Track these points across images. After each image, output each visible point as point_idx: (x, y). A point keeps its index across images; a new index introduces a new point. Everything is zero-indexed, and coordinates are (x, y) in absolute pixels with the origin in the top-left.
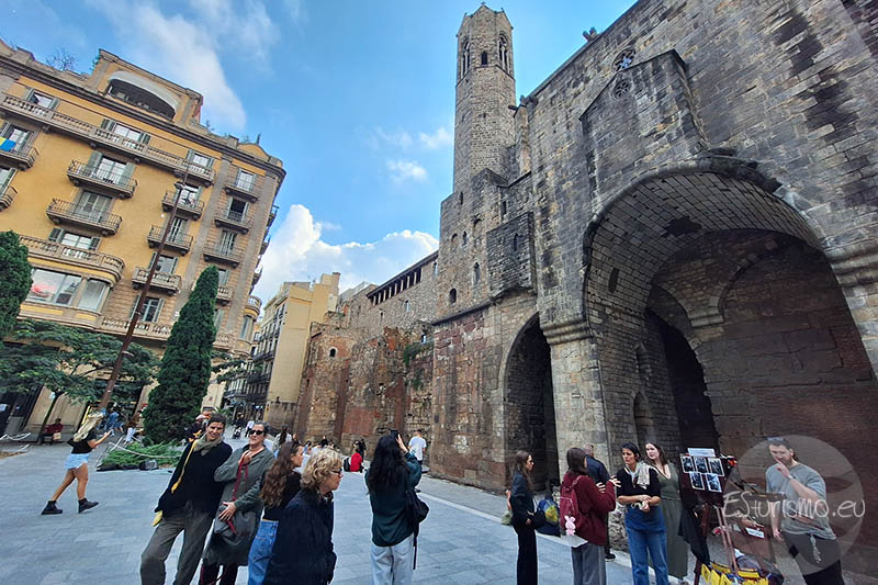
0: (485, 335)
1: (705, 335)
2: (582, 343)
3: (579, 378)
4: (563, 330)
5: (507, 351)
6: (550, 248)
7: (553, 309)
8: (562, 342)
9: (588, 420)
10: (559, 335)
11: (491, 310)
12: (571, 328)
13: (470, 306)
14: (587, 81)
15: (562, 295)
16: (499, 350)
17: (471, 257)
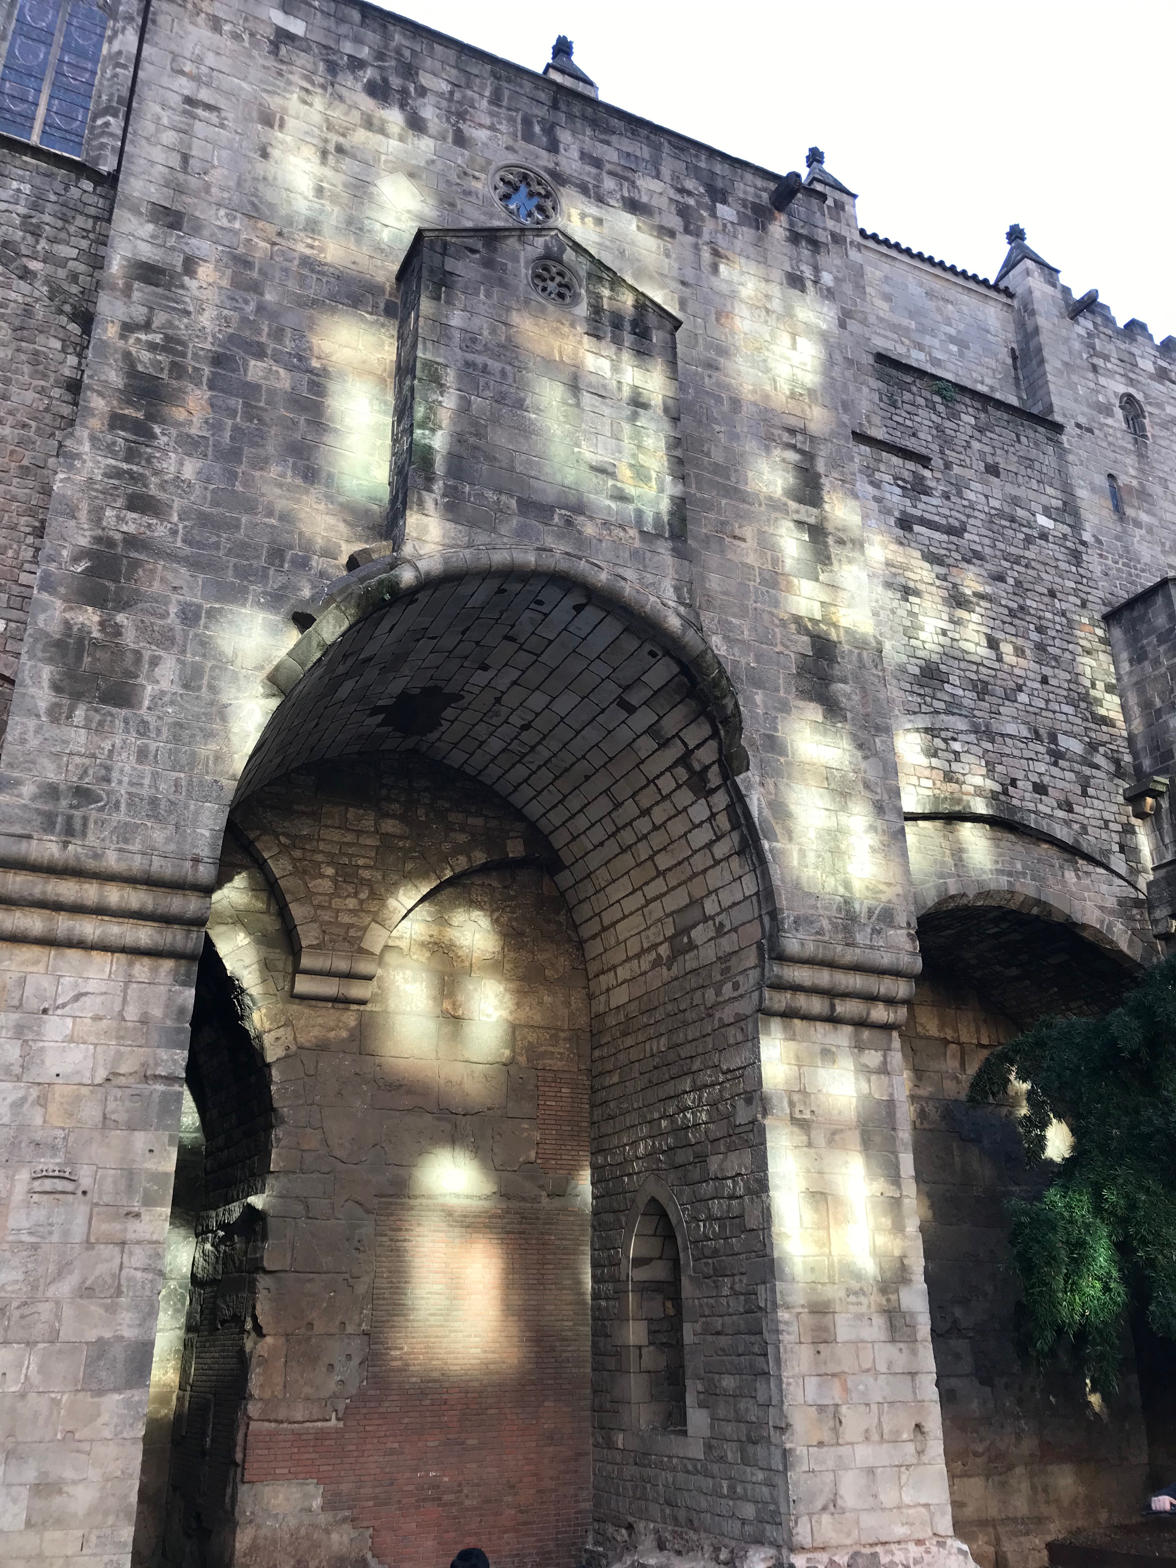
1: (313, 1028)
2: (142, 968)
3: (90, 1112)
4: (90, 892)
6: (131, 541)
7: (83, 795)
8: (48, 942)
9: (86, 1292)
10: (57, 907)
12: (136, 898)
14: (416, 126)
15: (142, 755)
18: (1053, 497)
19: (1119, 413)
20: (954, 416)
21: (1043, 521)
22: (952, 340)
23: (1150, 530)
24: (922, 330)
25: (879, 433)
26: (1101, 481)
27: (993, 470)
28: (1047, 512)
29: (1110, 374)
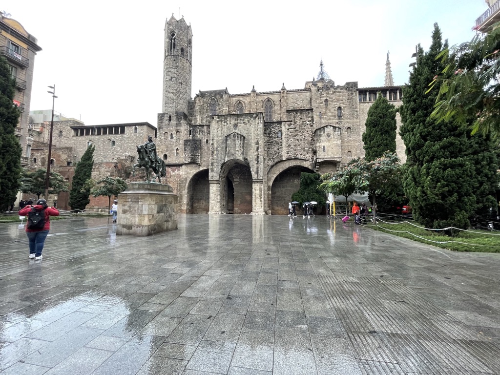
0: (181, 174)
1: (236, 183)
2: (218, 185)
3: (215, 191)
5: (189, 180)
7: (212, 176)
8: (213, 184)
9: (216, 199)
11: (183, 166)
12: (215, 181)
13: (174, 162)
14: (227, 124)
16: (186, 179)
17: (175, 145)
18: (310, 119)
19: (324, 102)
20: (297, 113)
21: (308, 123)
22: (301, 100)
23: (325, 118)
24: (297, 101)
25: (286, 120)
26: (318, 114)
27: (301, 119)
28: (308, 121)
29: (324, 97)
